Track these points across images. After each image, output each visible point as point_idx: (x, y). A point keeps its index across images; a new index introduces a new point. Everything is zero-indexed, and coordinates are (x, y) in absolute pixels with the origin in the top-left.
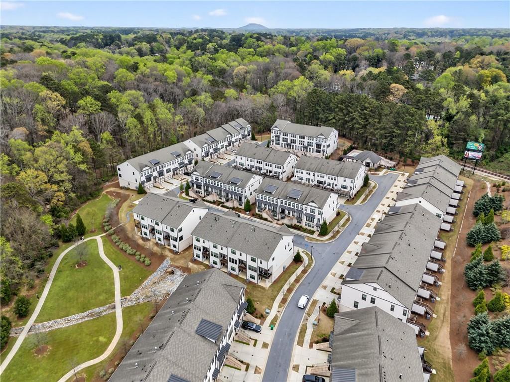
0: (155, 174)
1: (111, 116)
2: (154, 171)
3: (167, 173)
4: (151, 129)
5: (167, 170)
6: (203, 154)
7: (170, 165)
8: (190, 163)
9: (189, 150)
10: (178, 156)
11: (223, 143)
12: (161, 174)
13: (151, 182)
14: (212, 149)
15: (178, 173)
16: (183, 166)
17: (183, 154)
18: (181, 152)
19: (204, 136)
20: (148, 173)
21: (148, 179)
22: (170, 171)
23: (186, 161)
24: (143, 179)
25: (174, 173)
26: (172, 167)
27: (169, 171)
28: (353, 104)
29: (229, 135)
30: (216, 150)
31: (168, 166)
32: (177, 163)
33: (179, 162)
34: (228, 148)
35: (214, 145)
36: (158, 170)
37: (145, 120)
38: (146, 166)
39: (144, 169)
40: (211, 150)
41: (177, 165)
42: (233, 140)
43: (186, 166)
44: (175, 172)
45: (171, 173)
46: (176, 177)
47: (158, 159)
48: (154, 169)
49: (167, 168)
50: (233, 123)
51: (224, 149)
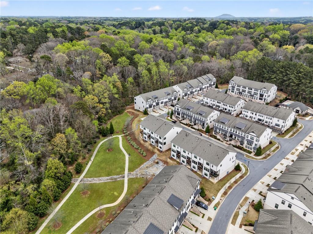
0: (154, 104)
1: (134, 68)
2: (154, 102)
3: (161, 104)
4: (155, 78)
5: (161, 102)
6: (184, 94)
7: (164, 99)
8: (175, 99)
9: (175, 91)
10: (169, 94)
11: (197, 89)
12: (158, 104)
13: (151, 108)
14: (189, 92)
15: (167, 105)
16: (171, 101)
17: (171, 94)
18: (170, 92)
19: (186, 83)
20: (151, 103)
21: (150, 107)
22: (163, 103)
23: (173, 98)
24: (148, 106)
25: (165, 104)
26: (164, 101)
27: (162, 103)
28: (290, 69)
29: (201, 84)
30: (192, 93)
31: (162, 100)
32: (167, 99)
33: (169, 98)
34: (199, 92)
35: (191, 89)
36: (156, 102)
37: (152, 72)
38: (150, 99)
39: (149, 100)
40: (189, 93)
41: (167, 100)
42: (203, 87)
43: (172, 101)
44: (166, 104)
45: (164, 104)
46: (166, 107)
47: (157, 95)
48: (154, 101)
49: (161, 101)
50: (205, 77)
51: (197, 92)
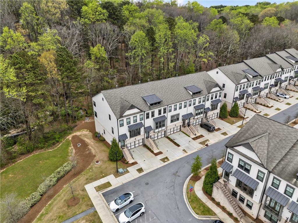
0: (149, 122)
2: (148, 117)
3: (172, 121)
5: (172, 117)
6: (237, 94)
7: (180, 108)
8: (214, 107)
9: (217, 85)
10: (197, 93)
11: (269, 81)
12: (160, 123)
13: (138, 138)
14: (251, 87)
15: (191, 124)
16: (202, 113)
17: (205, 91)
18: (202, 87)
19: (240, 67)
20: (135, 121)
21: (134, 132)
22: (178, 119)
23: (208, 105)
24: (124, 130)
25: (184, 123)
26: (183, 112)
27: (174, 119)
30: (257, 90)
31: (175, 109)
32: (192, 106)
33: (197, 104)
34: (273, 89)
35: (255, 82)
36: (156, 115)
38: (132, 107)
39: (128, 112)
40: (250, 90)
41: (191, 110)
42: (283, 78)
43: (206, 113)
44: (187, 121)
45: (180, 123)
46: (186, 130)
48: (148, 114)
49: (173, 113)
50: (283, 53)
51: (267, 91)
